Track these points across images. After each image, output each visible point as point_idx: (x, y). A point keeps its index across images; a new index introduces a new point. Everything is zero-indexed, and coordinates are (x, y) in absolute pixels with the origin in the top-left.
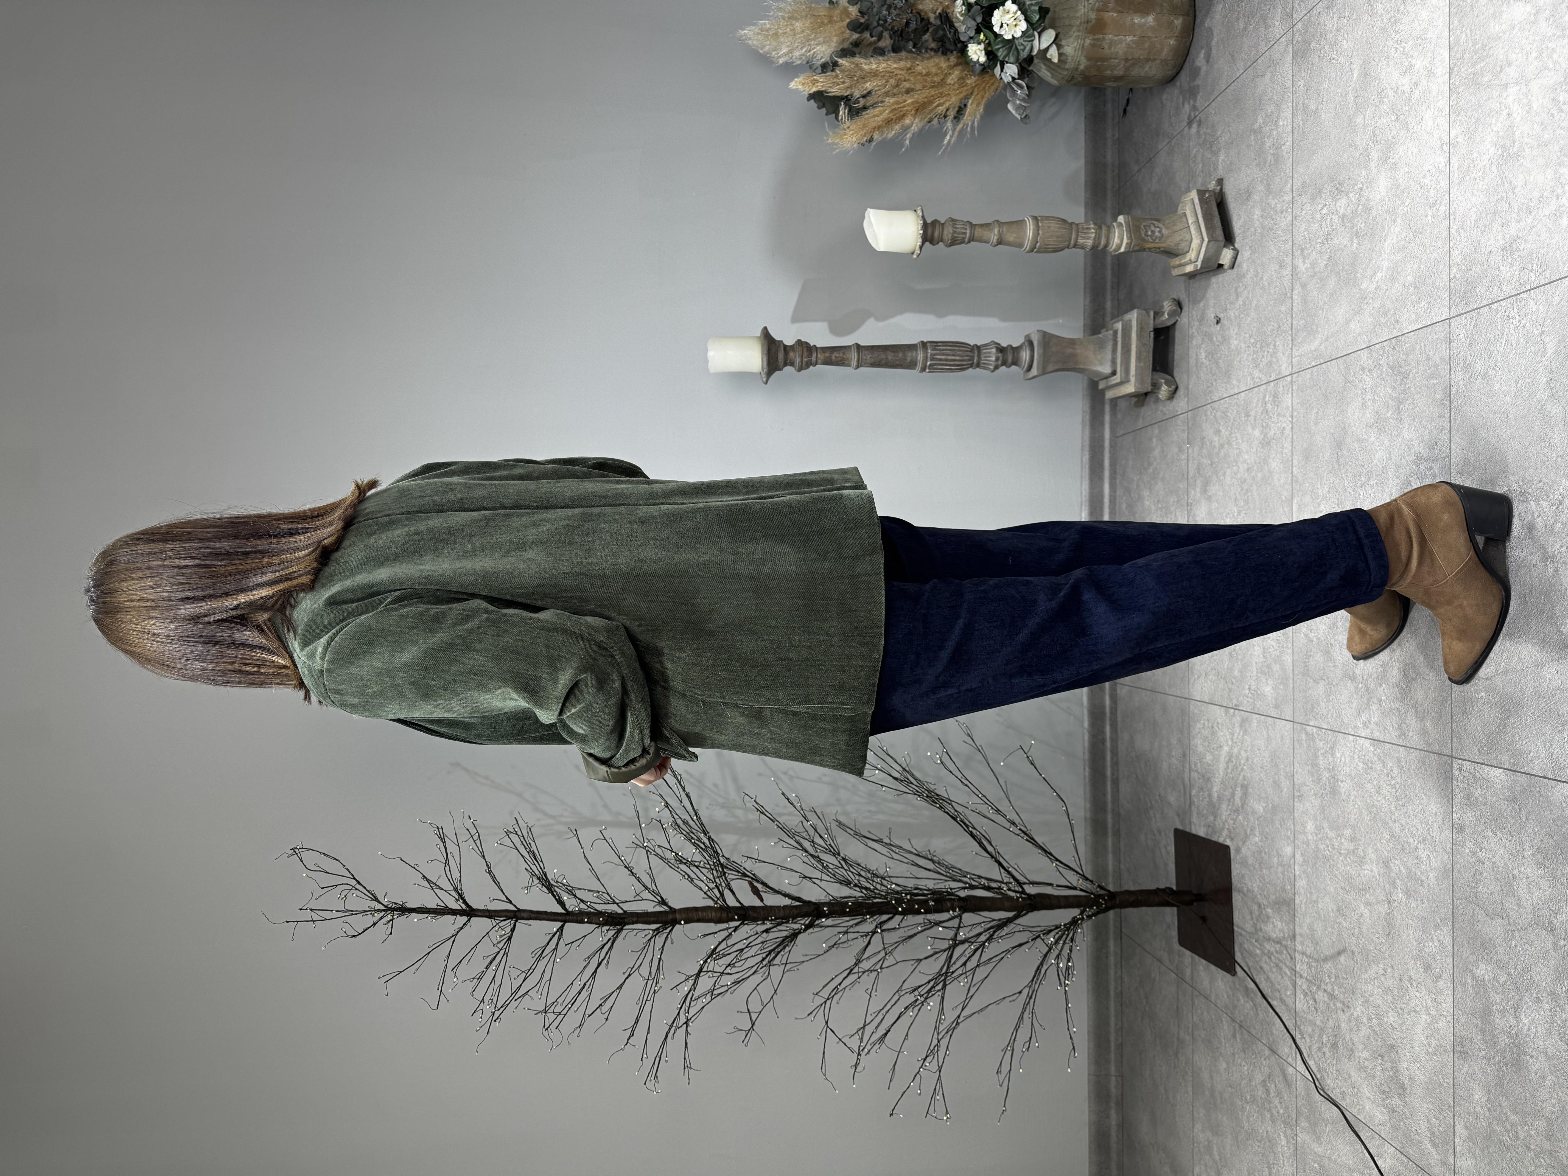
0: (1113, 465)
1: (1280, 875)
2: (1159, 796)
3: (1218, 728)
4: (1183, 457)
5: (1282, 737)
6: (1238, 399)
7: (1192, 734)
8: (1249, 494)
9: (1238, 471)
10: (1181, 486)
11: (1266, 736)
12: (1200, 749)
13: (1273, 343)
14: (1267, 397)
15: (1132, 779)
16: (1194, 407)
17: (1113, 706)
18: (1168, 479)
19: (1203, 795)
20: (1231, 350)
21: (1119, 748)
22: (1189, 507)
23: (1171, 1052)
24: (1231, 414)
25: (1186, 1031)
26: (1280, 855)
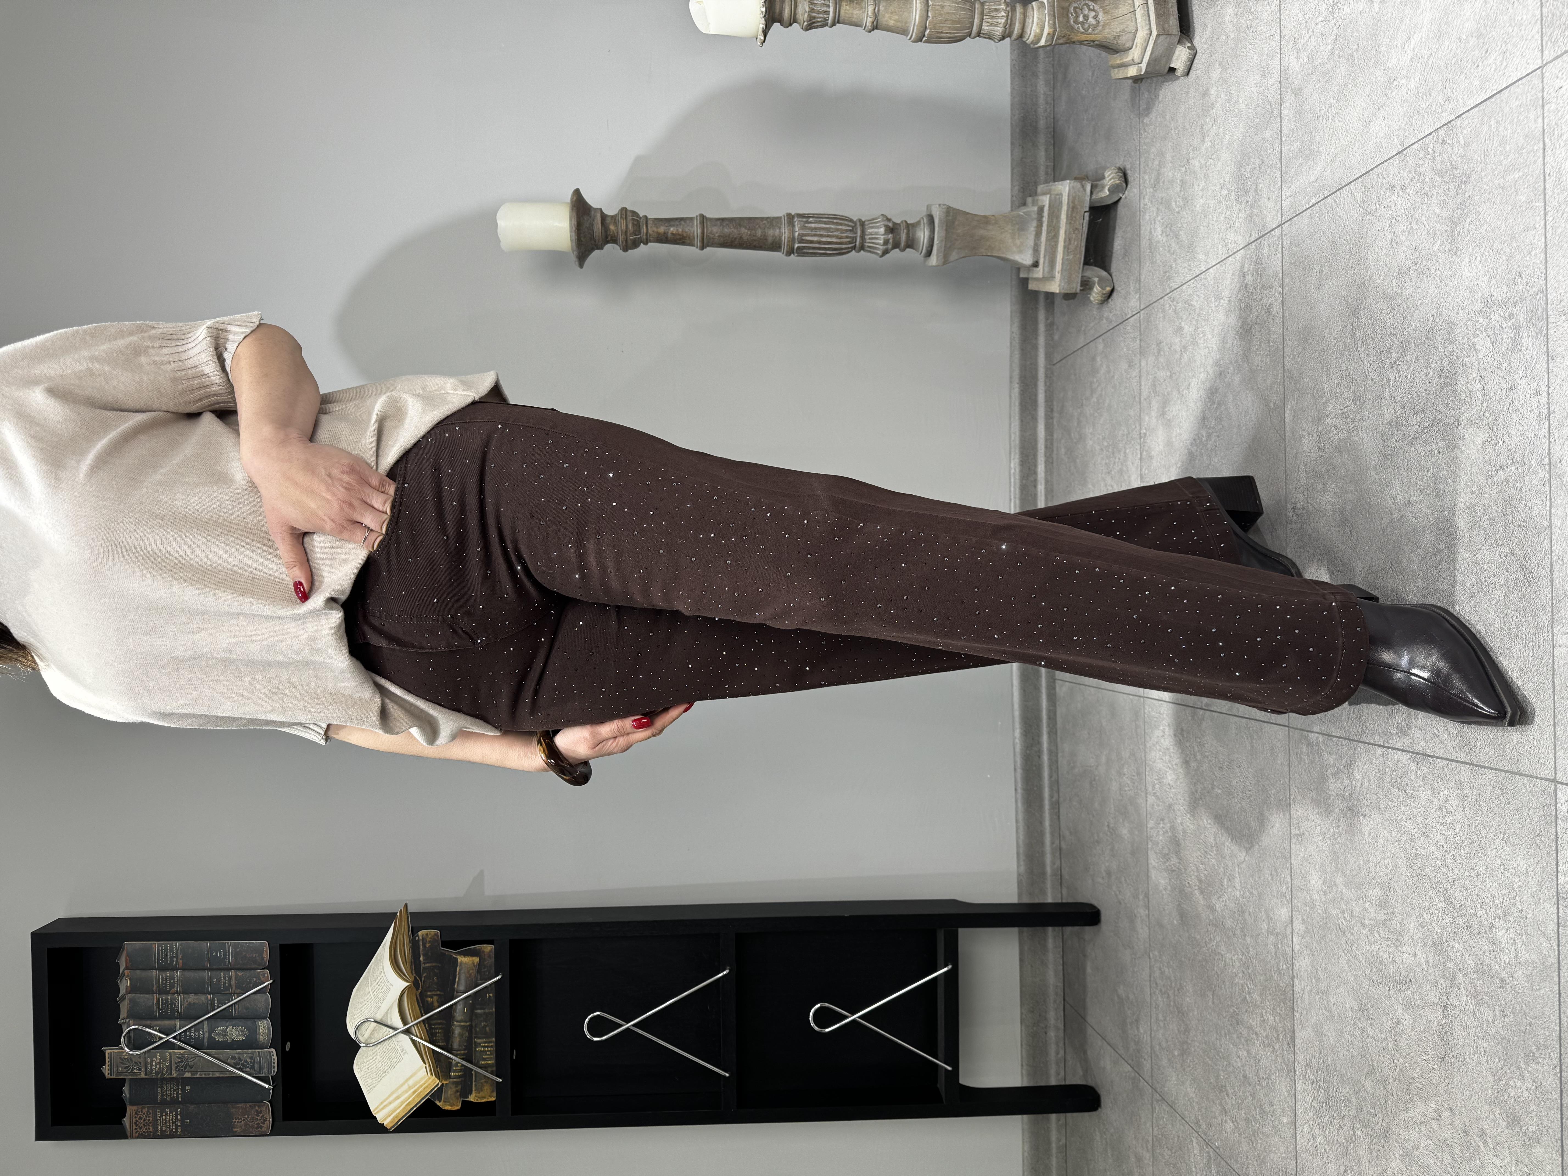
0: (1049, 400)
1: (1272, 948)
2: (1108, 826)
3: (1183, 736)
4: (1134, 374)
5: (1272, 749)
6: (1206, 278)
7: (1148, 745)
8: (1223, 407)
10: (1132, 413)
12: (1159, 765)
13: (1254, 187)
14: (1246, 266)
15: (1074, 803)
16: (1148, 304)
17: (1051, 708)
18: (1115, 406)
19: (1163, 828)
20: (1196, 213)
21: (1059, 763)
22: (1142, 440)
23: (1126, 1170)
24: (1197, 301)
25: (1144, 1145)
26: (1271, 919)
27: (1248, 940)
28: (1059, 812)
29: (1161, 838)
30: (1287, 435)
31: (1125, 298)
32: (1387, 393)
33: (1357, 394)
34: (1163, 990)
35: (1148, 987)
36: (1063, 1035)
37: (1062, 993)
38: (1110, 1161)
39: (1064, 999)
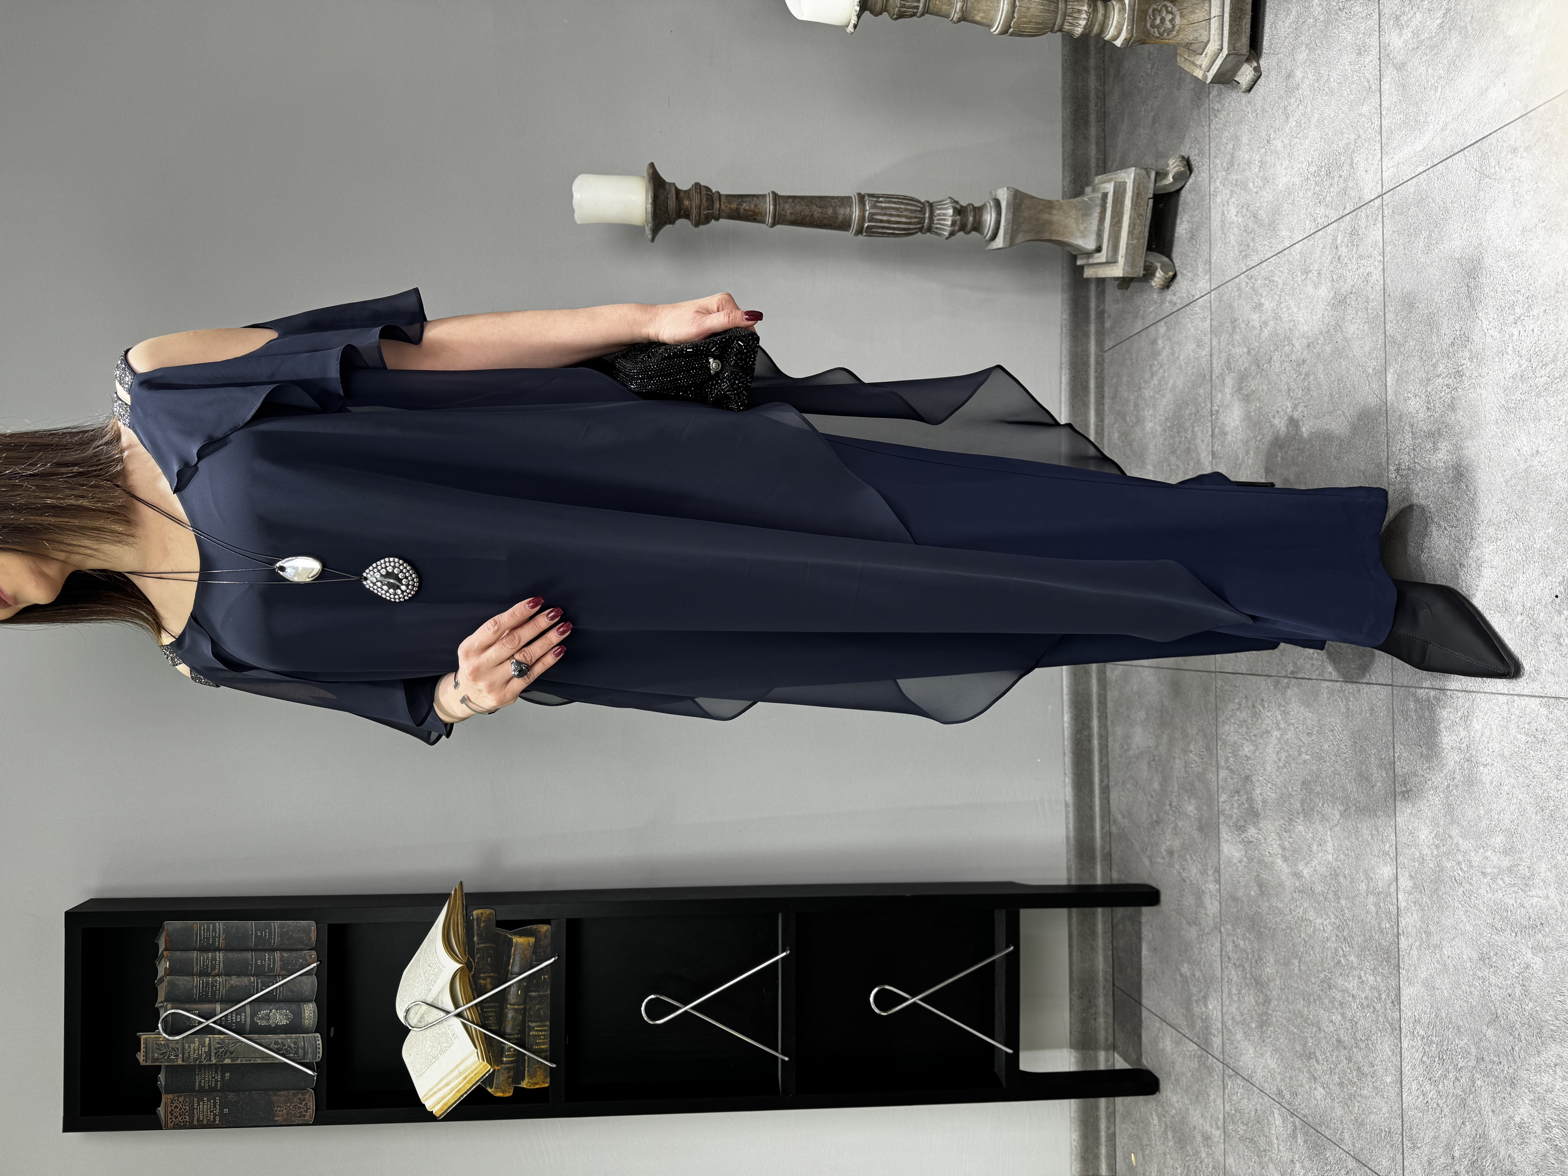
0: (1100, 387)
1: (1373, 909)
2: (1170, 805)
3: (1263, 707)
4: (1204, 353)
5: (1372, 709)
6: (1290, 254)
7: (1219, 720)
8: (1312, 378)
9: (1292, 351)
10: (1201, 392)
11: (1343, 710)
12: (1234, 738)
13: (1349, 161)
14: (1340, 238)
15: (1128, 786)
16: (1221, 284)
17: (1102, 692)
18: (1181, 386)
19: (1239, 800)
20: (1278, 191)
21: (1110, 747)
22: (1214, 417)
23: (1190, 1151)
24: (1280, 277)
25: (1214, 1123)
26: (1372, 879)
27: (1343, 902)
28: (1109, 796)
29: (1235, 811)
30: (1388, 398)
31: (1192, 280)
32: (1510, 348)
33: (1474, 352)
34: (1237, 964)
35: (1219, 962)
36: (1112, 1021)
37: (1111, 979)
38: (1171, 1143)
39: (1114, 985)
